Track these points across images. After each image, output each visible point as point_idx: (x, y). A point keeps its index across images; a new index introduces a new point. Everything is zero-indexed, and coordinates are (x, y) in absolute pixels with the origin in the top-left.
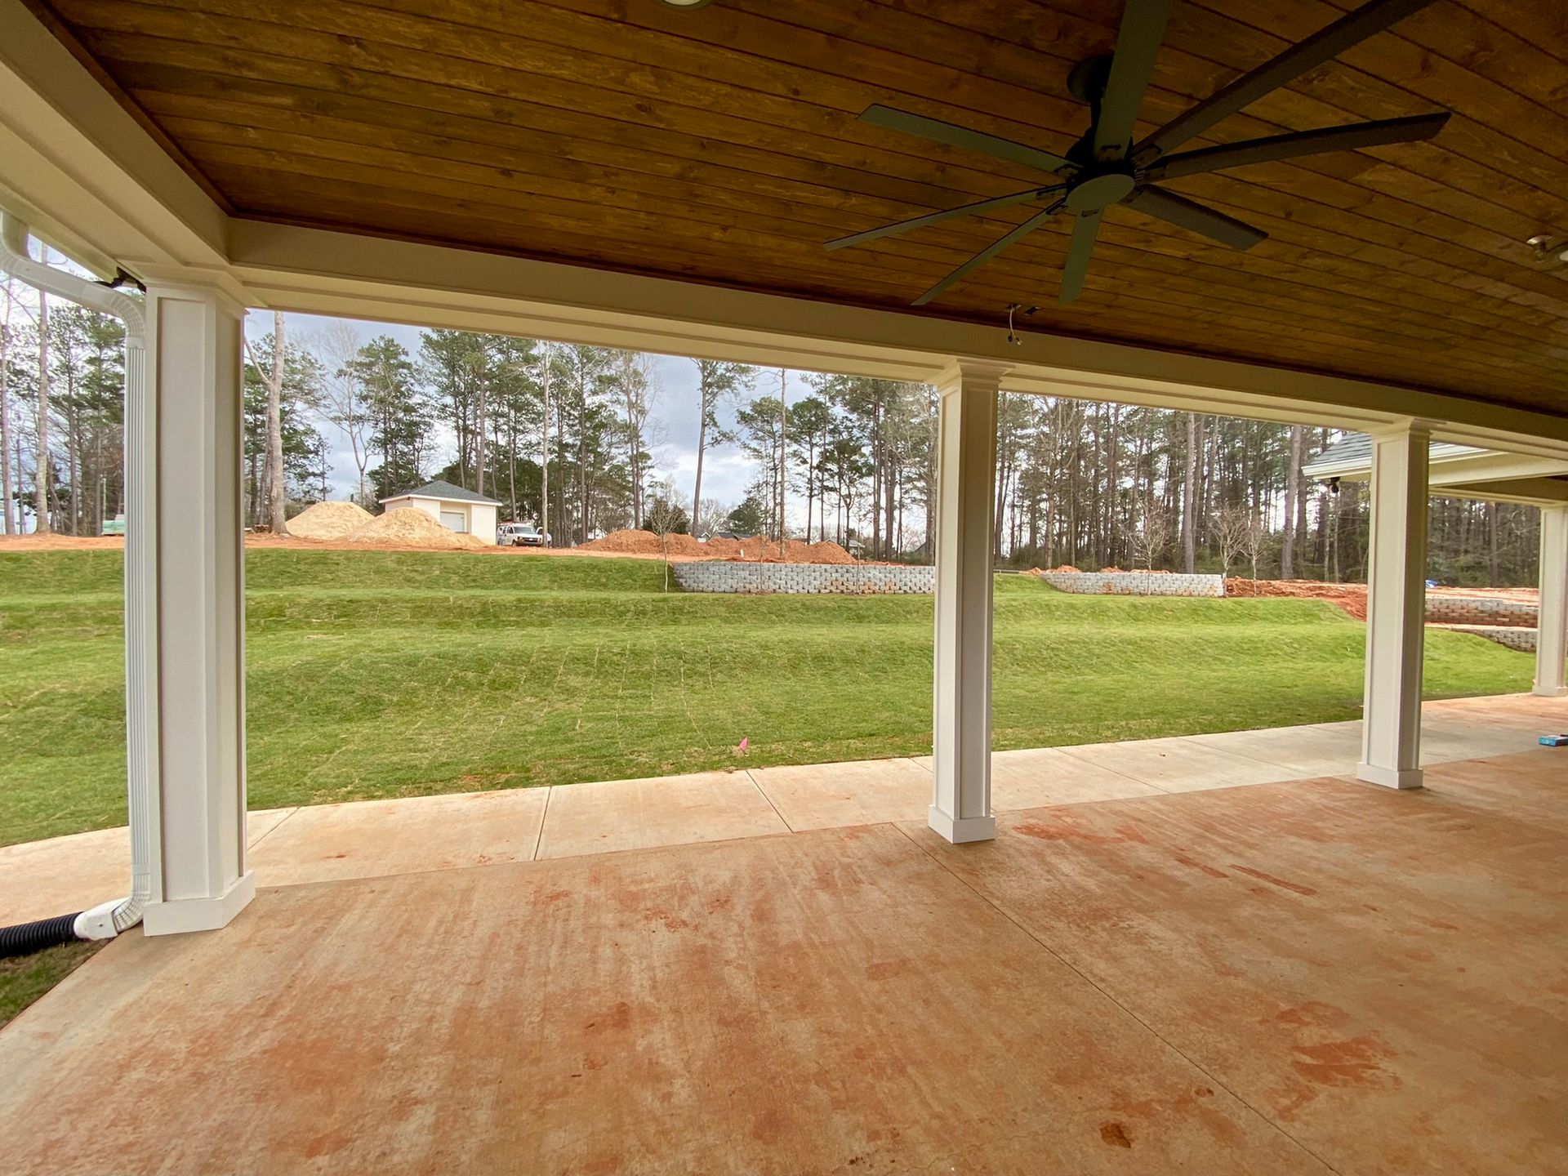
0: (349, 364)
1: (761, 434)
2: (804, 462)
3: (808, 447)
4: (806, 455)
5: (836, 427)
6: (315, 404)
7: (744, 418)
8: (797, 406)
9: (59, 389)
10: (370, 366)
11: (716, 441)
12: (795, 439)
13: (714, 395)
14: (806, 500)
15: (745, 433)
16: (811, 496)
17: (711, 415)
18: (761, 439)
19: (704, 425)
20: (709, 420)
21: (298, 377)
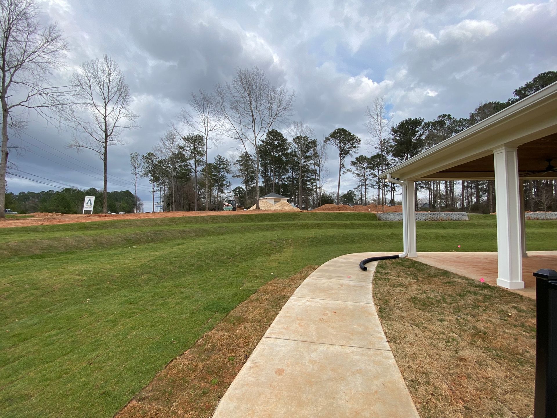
0: (237, 161)
1: (359, 168)
2: (376, 176)
3: (377, 171)
4: (377, 174)
5: (388, 162)
6: (228, 173)
7: (353, 163)
8: (372, 157)
9: (174, 174)
10: (241, 161)
11: (345, 172)
12: (372, 168)
13: (344, 157)
14: (377, 190)
15: (353, 168)
16: (379, 189)
17: (343, 164)
18: (359, 170)
19: (340, 168)
20: (342, 165)
21: (225, 166)
